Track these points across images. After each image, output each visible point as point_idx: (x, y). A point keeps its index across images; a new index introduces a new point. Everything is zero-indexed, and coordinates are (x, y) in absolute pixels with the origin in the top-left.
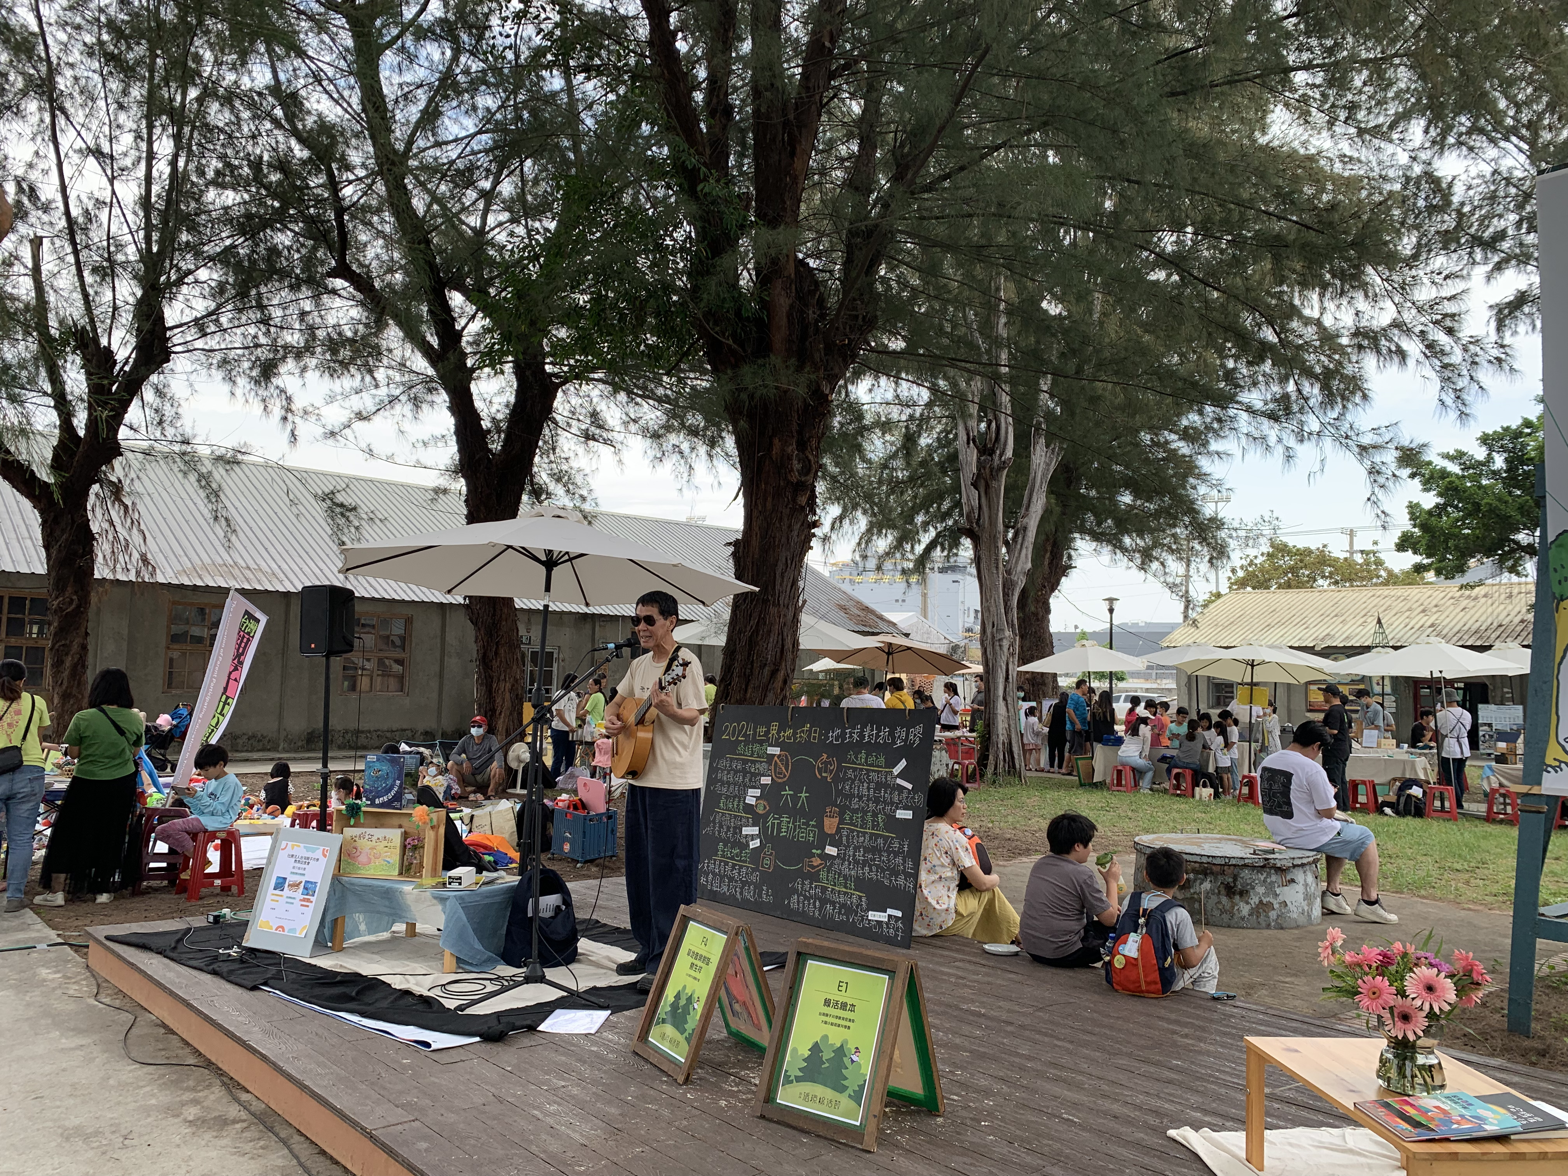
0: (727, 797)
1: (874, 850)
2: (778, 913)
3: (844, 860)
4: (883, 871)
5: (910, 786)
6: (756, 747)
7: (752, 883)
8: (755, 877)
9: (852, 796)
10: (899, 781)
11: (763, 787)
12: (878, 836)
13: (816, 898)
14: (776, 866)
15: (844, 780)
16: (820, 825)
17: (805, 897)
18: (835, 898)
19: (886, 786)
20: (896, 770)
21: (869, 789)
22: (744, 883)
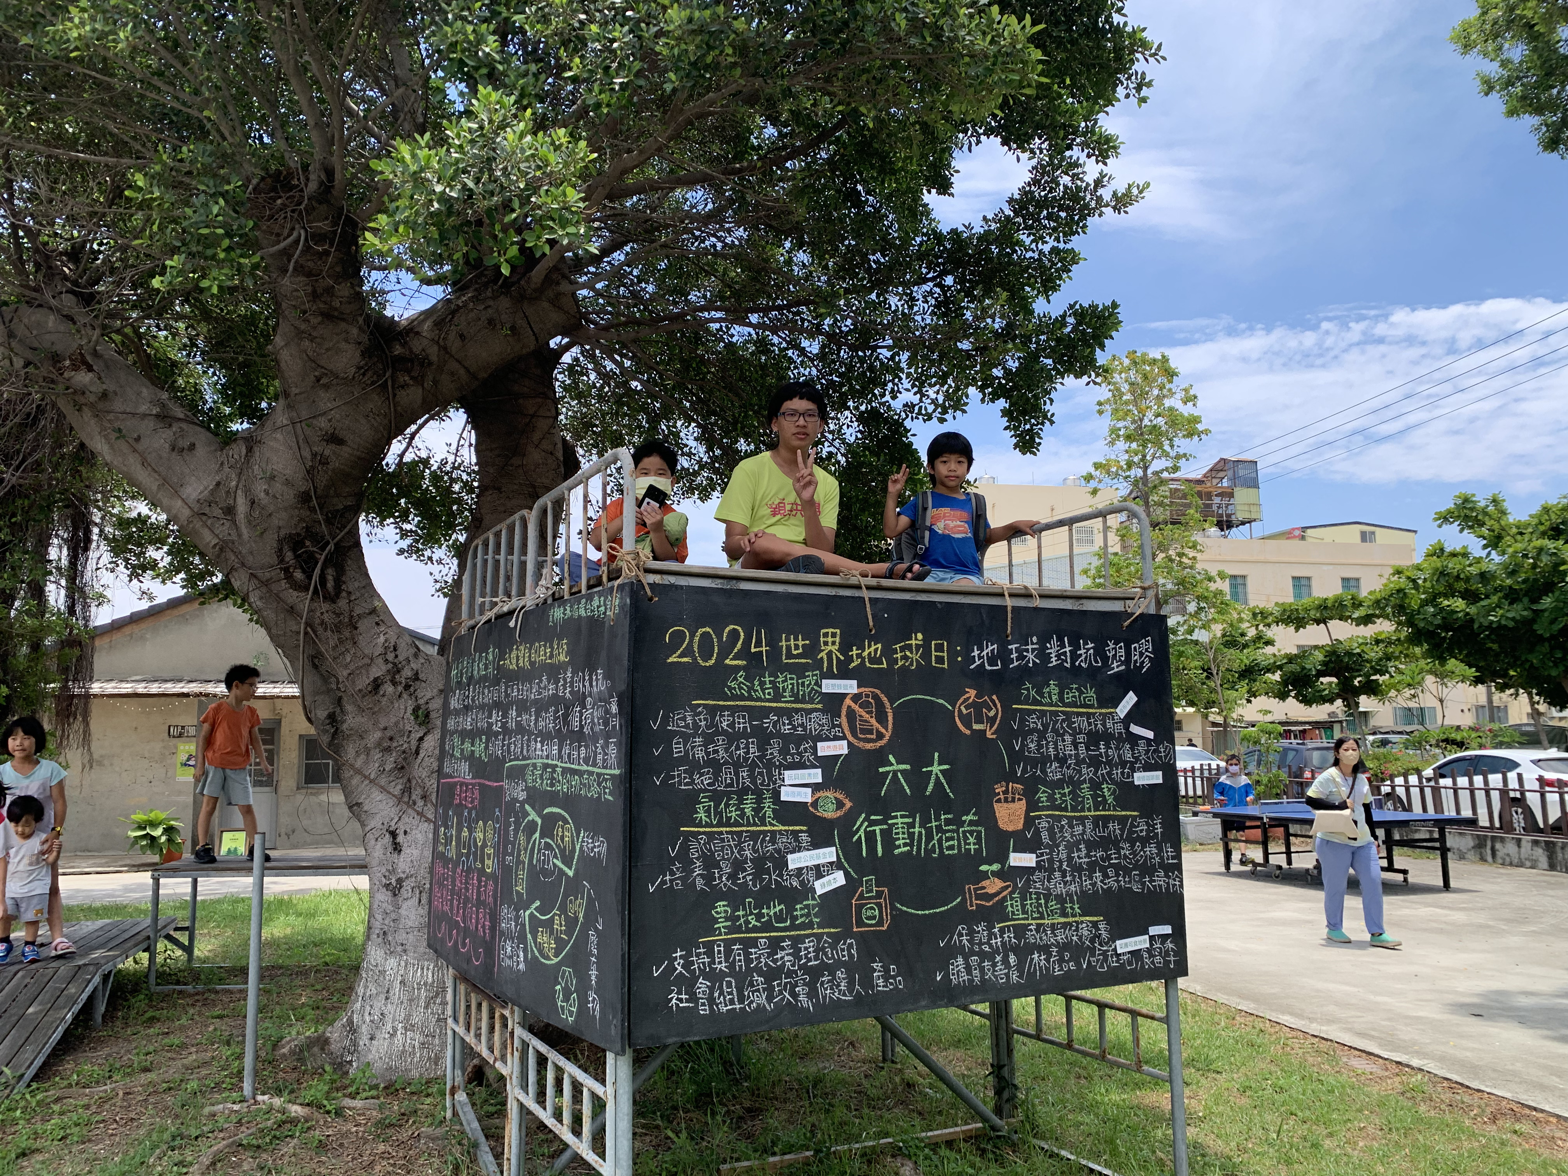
0: (716, 797)
3: (1051, 870)
4: (1127, 872)
5: (1150, 734)
6: (787, 682)
7: (839, 964)
8: (847, 951)
9: (1045, 760)
10: (1129, 727)
11: (826, 763)
13: (1006, 949)
15: (1024, 733)
16: (988, 819)
17: (983, 955)
18: (1048, 938)
19: (1107, 737)
20: (1122, 710)
21: (1075, 745)
22: (814, 973)
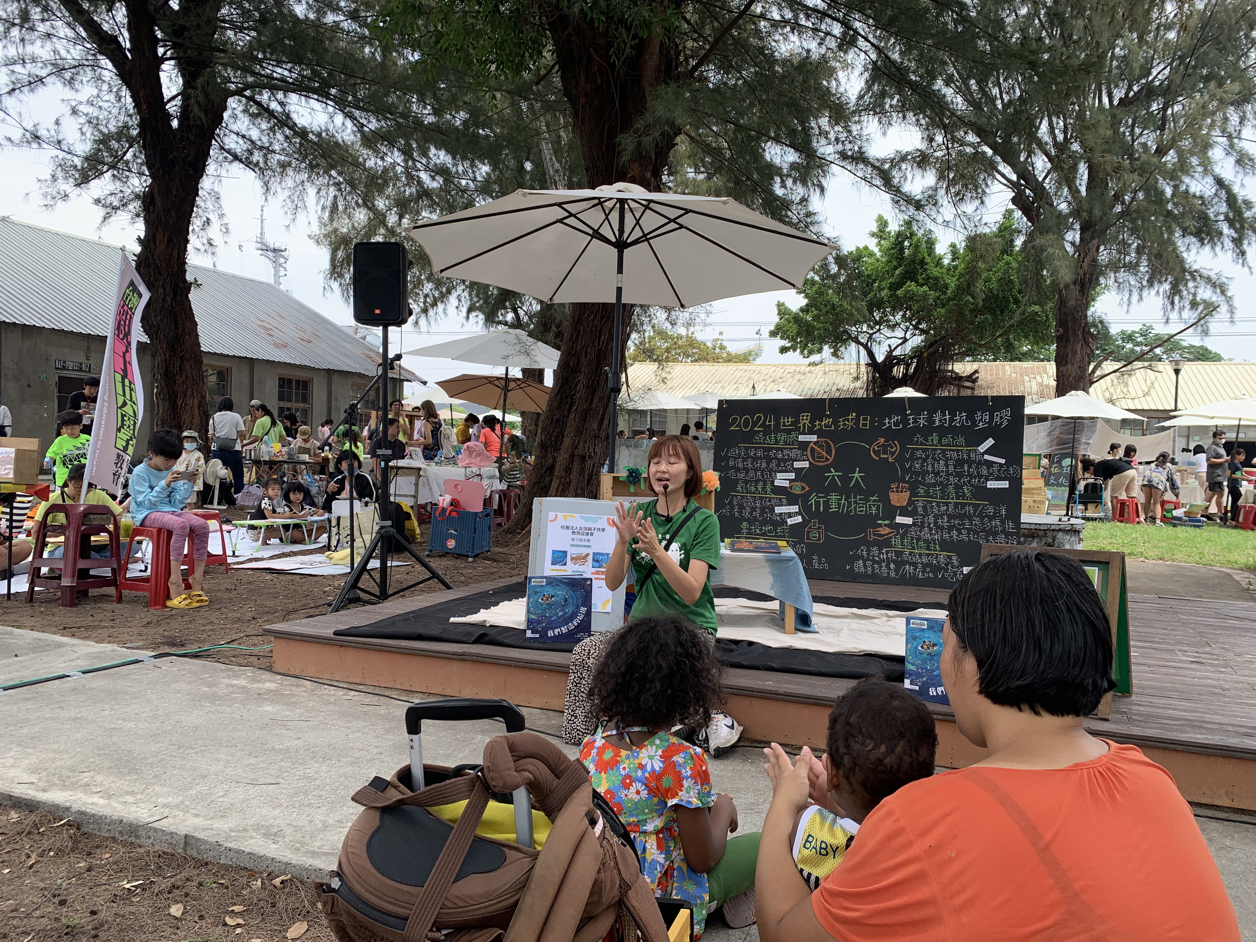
0: (746, 482)
1: (962, 517)
2: (838, 578)
3: (922, 527)
4: (976, 532)
5: (1003, 461)
6: (782, 437)
9: (925, 473)
10: (986, 457)
11: (798, 471)
12: (964, 505)
13: (889, 561)
14: (827, 538)
15: (913, 459)
16: (885, 500)
17: (874, 562)
18: (917, 559)
19: (970, 462)
20: (982, 448)
21: (947, 466)
